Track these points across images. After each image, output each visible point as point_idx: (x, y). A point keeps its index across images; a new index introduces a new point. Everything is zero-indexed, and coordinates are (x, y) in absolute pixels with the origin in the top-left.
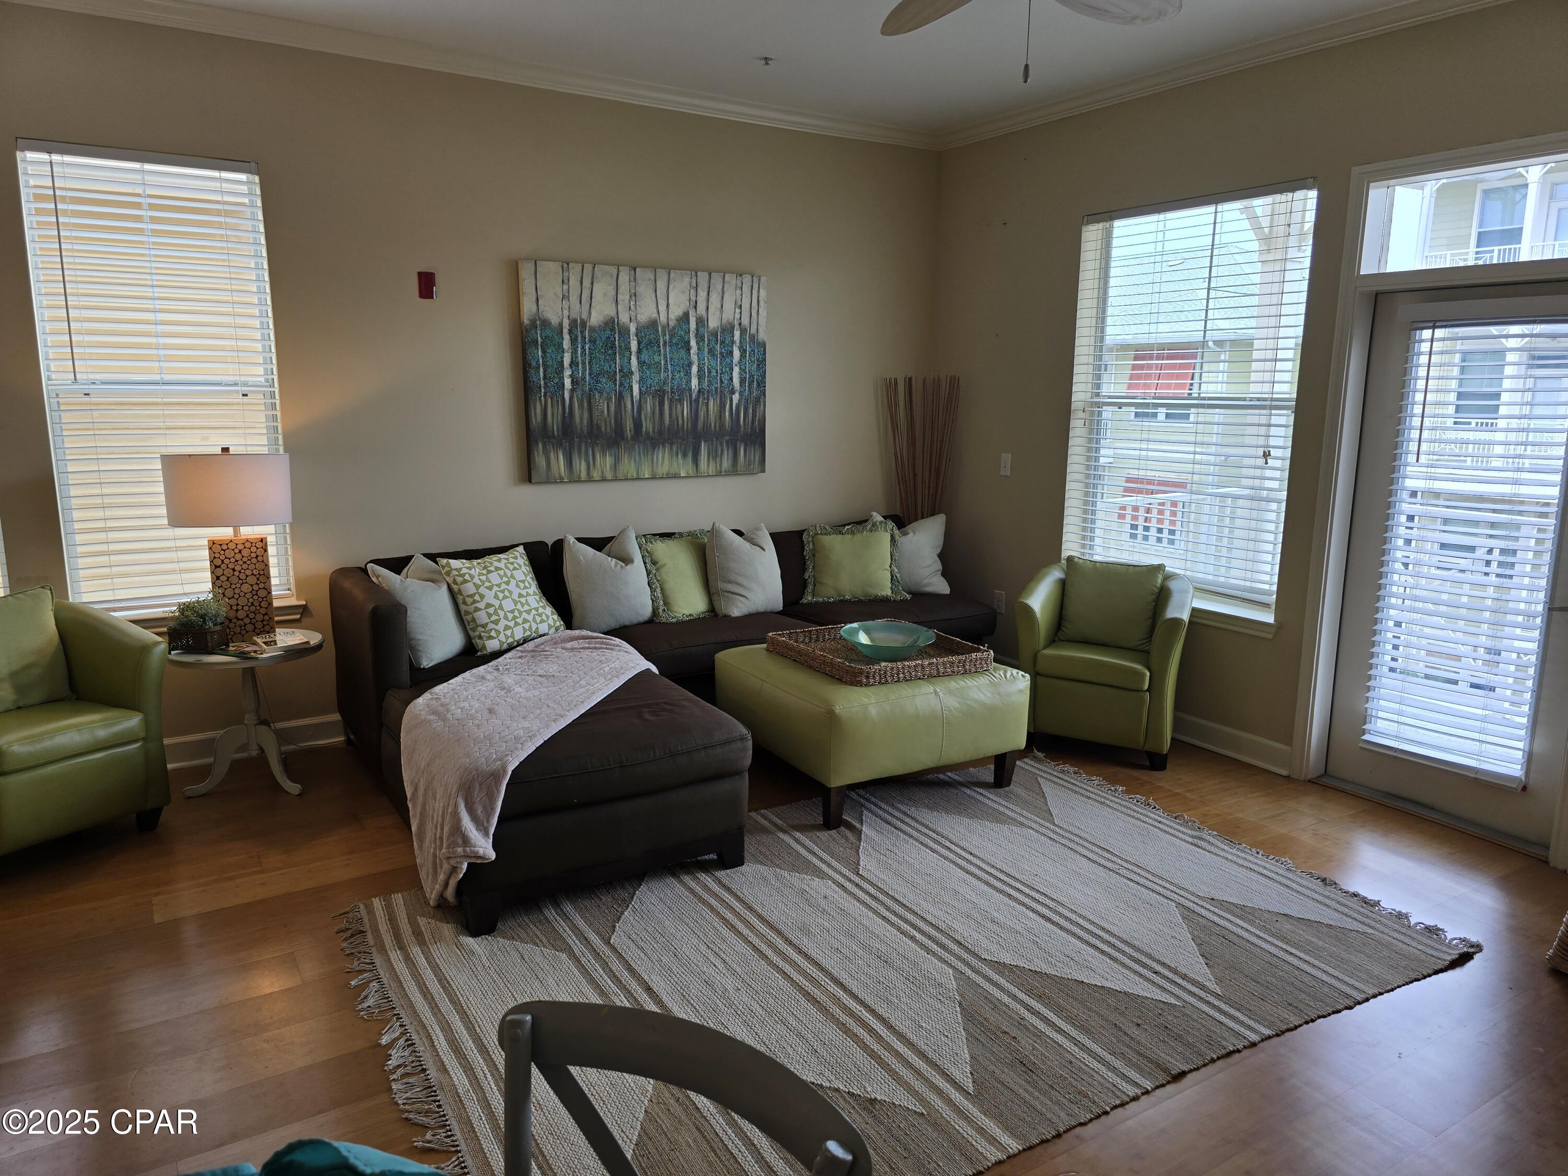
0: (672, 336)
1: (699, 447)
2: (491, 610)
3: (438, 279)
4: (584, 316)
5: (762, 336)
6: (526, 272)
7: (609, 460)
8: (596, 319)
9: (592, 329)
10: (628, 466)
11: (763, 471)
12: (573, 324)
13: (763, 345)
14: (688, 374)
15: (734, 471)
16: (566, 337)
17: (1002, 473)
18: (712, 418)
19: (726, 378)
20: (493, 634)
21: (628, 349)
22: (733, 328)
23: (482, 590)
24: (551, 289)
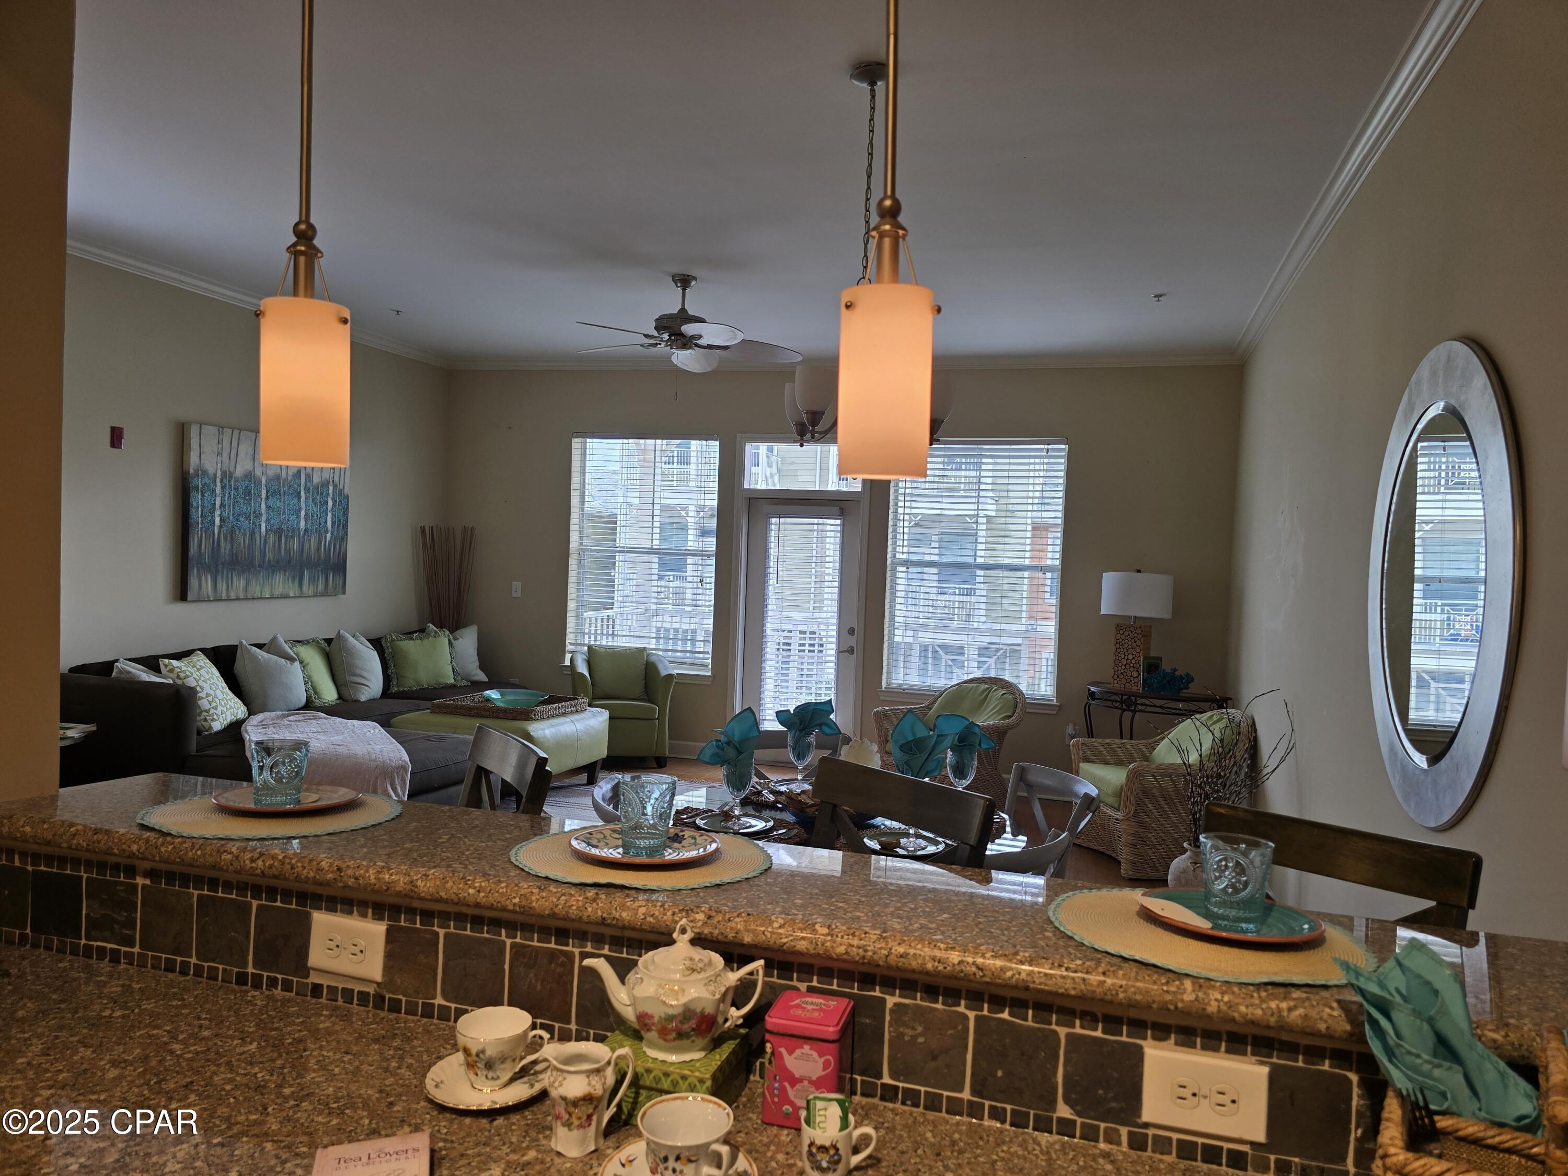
0: (290, 487)
1: (303, 573)
2: (210, 699)
3: (126, 434)
4: (232, 469)
5: (346, 491)
6: (194, 431)
7: (242, 583)
8: (239, 472)
9: (237, 480)
10: (255, 590)
11: (344, 593)
12: (224, 474)
13: (347, 497)
14: (298, 517)
15: (325, 593)
16: (219, 484)
17: (514, 595)
18: (313, 552)
19: (323, 520)
20: (215, 717)
21: (260, 496)
22: (328, 483)
23: (201, 683)
24: (210, 447)
